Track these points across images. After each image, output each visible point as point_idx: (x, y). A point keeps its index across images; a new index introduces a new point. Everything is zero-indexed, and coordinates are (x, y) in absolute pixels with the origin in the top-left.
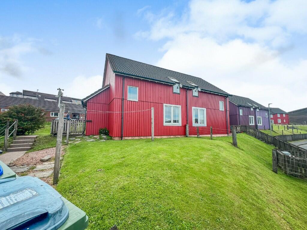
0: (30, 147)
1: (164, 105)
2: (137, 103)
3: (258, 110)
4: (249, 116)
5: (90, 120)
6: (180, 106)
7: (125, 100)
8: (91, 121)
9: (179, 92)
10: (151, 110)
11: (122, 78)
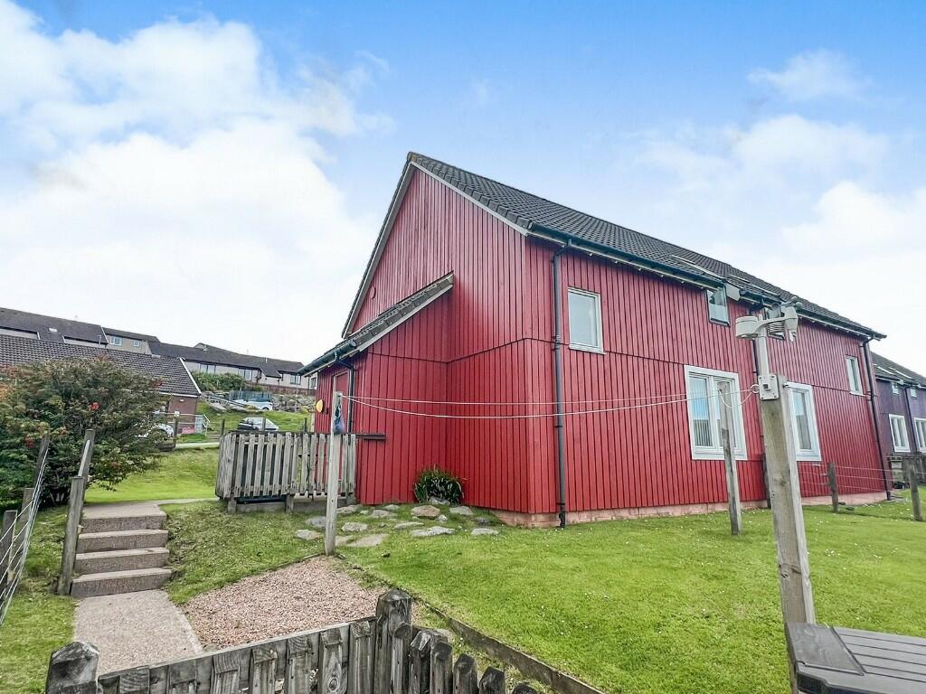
0: (167, 571)
1: (688, 369)
2: (601, 360)
3: (913, 393)
4: (890, 415)
5: (373, 432)
6: (736, 376)
8: (382, 440)
9: (726, 320)
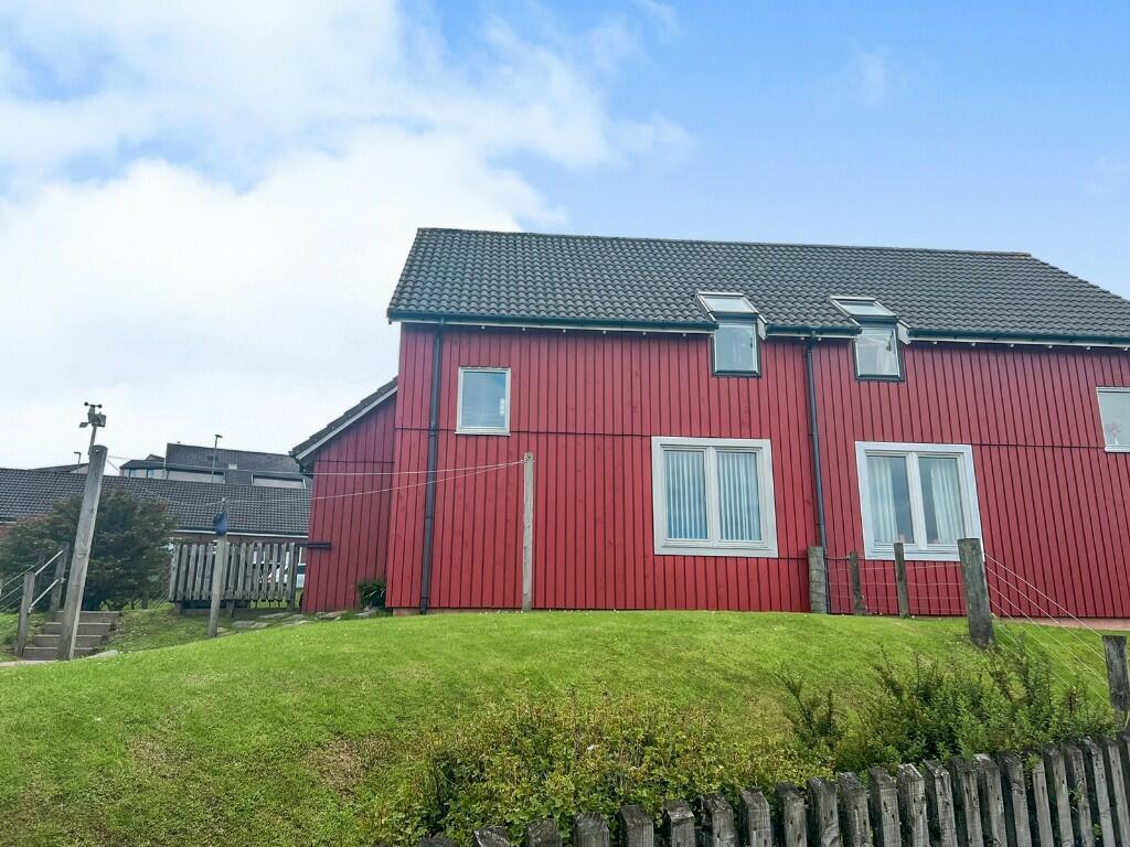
1: (657, 441)
2: (503, 442)
6: (766, 444)
7: (443, 436)
8: (327, 547)
10: (519, 470)
11: (430, 338)
